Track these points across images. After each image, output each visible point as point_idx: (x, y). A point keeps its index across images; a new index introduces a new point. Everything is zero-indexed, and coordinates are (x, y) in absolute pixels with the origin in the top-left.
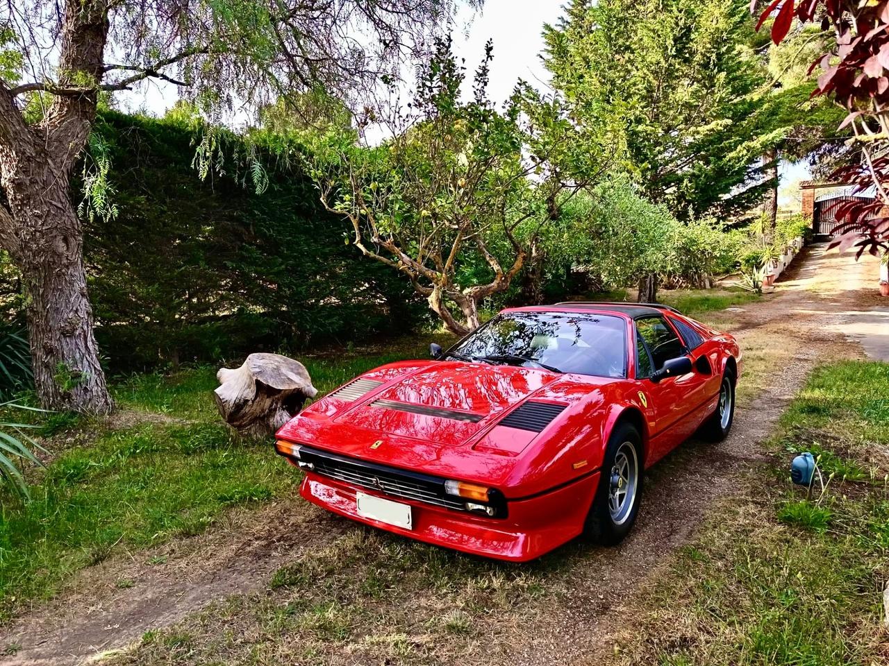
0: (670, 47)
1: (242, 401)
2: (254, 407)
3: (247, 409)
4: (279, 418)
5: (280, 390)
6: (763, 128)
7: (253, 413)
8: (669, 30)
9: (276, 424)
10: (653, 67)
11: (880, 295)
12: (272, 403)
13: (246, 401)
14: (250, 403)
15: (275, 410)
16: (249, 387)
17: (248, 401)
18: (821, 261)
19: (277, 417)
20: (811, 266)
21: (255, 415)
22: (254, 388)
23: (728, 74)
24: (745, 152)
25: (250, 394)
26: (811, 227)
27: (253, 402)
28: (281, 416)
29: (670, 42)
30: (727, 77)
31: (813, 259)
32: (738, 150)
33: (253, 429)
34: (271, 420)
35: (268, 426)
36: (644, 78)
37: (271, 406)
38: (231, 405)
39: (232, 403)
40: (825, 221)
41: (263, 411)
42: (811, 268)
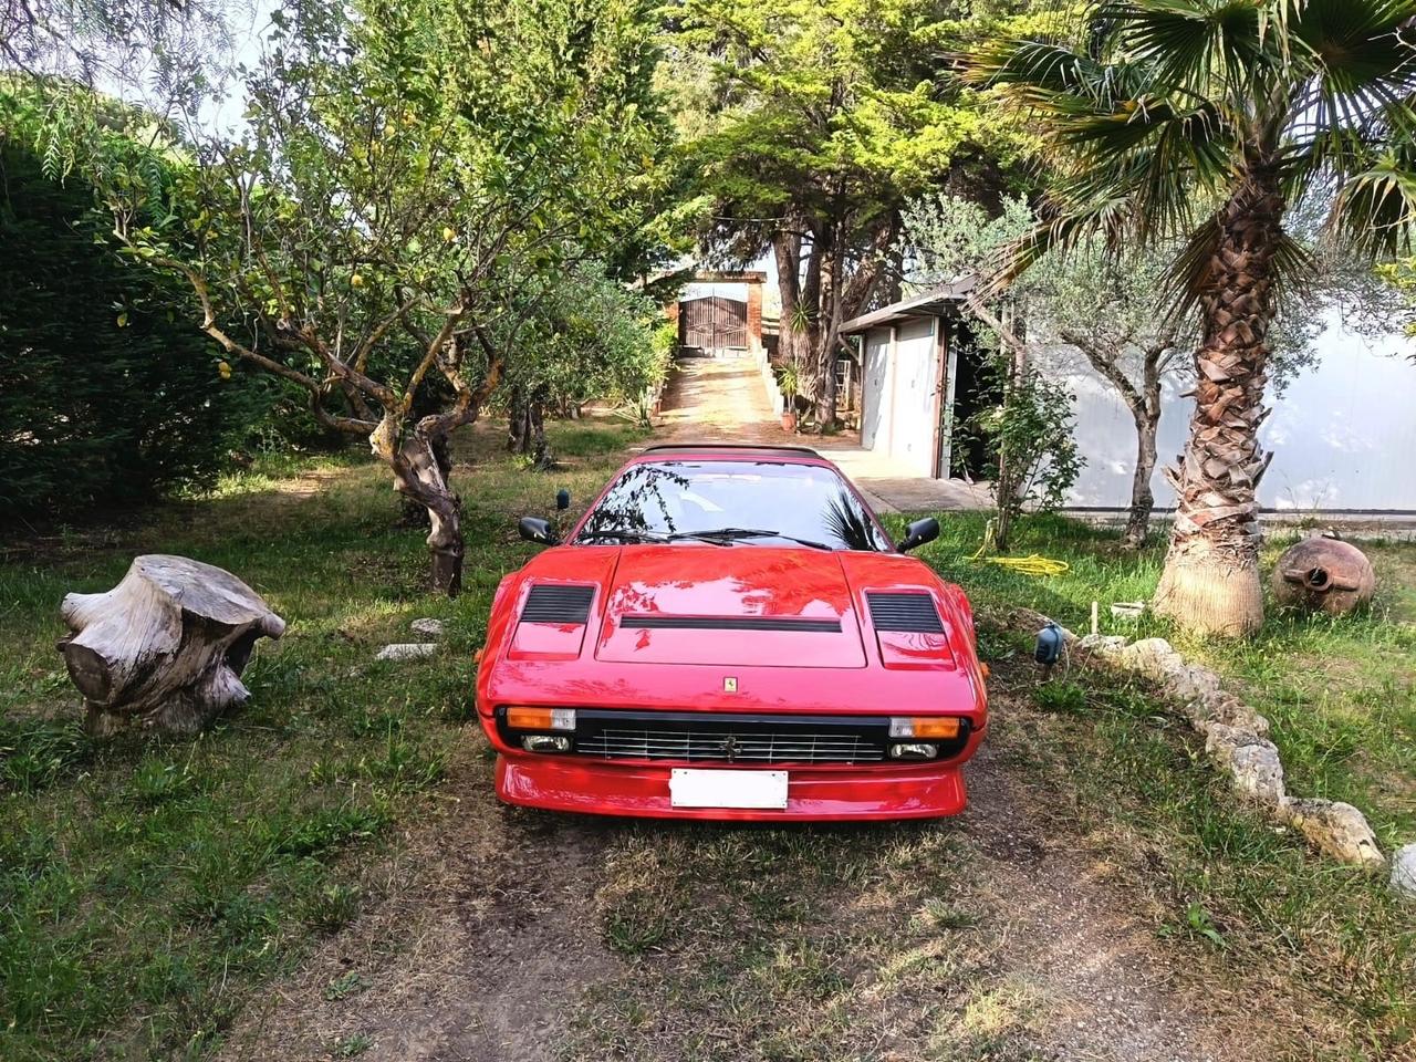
0: (562, 48)
1: (152, 657)
2: (177, 668)
3: (160, 673)
4: (221, 683)
5: (233, 626)
6: (676, 193)
7: (172, 680)
8: (561, 21)
9: (216, 696)
10: (536, 74)
11: (782, 428)
12: (213, 655)
13: (161, 656)
14: (170, 659)
15: (215, 667)
16: (165, 626)
17: (165, 655)
18: (700, 383)
19: (218, 682)
20: (690, 390)
21: (175, 683)
22: (176, 627)
23: (640, 107)
24: (665, 225)
25: (168, 642)
26: (677, 336)
27: (176, 657)
28: (224, 678)
29: (562, 40)
30: (637, 112)
31: (689, 380)
32: (656, 221)
33: (169, 712)
34: (208, 689)
35: (200, 702)
36: (524, 89)
37: (210, 660)
38: (128, 669)
39: (129, 665)
40: (692, 328)
41: (194, 673)
42: (692, 392)
